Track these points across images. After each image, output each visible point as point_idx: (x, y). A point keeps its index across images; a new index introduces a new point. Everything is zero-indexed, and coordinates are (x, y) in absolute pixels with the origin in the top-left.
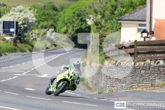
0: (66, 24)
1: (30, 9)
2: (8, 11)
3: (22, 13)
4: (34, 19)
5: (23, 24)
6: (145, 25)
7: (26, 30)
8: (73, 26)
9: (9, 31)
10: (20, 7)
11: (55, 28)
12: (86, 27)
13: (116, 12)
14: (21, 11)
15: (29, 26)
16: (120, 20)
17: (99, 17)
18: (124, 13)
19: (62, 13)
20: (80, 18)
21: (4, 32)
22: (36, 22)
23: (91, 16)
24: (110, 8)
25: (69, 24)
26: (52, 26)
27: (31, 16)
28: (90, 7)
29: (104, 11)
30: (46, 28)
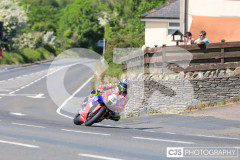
0: (70, 25)
1: (20, 5)
3: (9, 10)
4: (26, 18)
5: (10, 25)
6: (178, 24)
7: (14, 33)
8: (80, 28)
10: (6, 2)
11: (55, 31)
12: (99, 29)
13: (140, 8)
14: (7, 8)
15: (18, 27)
16: (144, 17)
17: (116, 14)
18: (151, 9)
19: (65, 10)
20: (90, 16)
22: (28, 22)
23: (105, 13)
24: (131, 1)
25: (74, 25)
26: (50, 27)
27: (21, 14)
29: (123, 7)
30: (42, 30)
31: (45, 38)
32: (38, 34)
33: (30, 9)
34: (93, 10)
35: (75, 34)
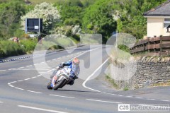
0: (92, 20)
1: (55, 6)
2: (32, 8)
3: (47, 10)
4: (59, 16)
5: (48, 21)
7: (50, 27)
8: (99, 23)
9: (33, 29)
10: (44, 4)
11: (81, 25)
12: (113, 23)
13: (142, 7)
14: (45, 8)
15: (54, 23)
16: (146, 15)
17: (125, 12)
18: (150, 9)
19: (87, 9)
20: (106, 14)
21: (28, 29)
22: (61, 19)
23: (117, 11)
24: (136, 2)
25: (95, 20)
26: (77, 22)
27: (55, 13)
28: (116, 3)
30: (71, 24)
31: (74, 30)
32: (69, 27)
33: (62, 9)
34: (108, 9)
35: (96, 27)
